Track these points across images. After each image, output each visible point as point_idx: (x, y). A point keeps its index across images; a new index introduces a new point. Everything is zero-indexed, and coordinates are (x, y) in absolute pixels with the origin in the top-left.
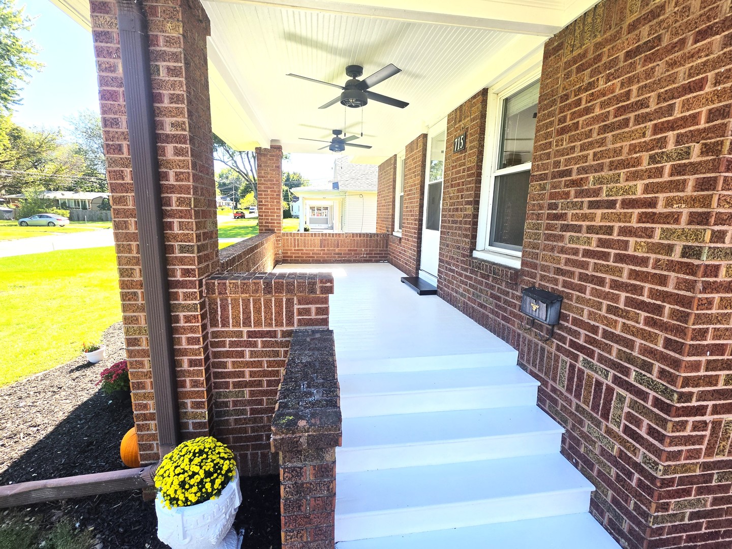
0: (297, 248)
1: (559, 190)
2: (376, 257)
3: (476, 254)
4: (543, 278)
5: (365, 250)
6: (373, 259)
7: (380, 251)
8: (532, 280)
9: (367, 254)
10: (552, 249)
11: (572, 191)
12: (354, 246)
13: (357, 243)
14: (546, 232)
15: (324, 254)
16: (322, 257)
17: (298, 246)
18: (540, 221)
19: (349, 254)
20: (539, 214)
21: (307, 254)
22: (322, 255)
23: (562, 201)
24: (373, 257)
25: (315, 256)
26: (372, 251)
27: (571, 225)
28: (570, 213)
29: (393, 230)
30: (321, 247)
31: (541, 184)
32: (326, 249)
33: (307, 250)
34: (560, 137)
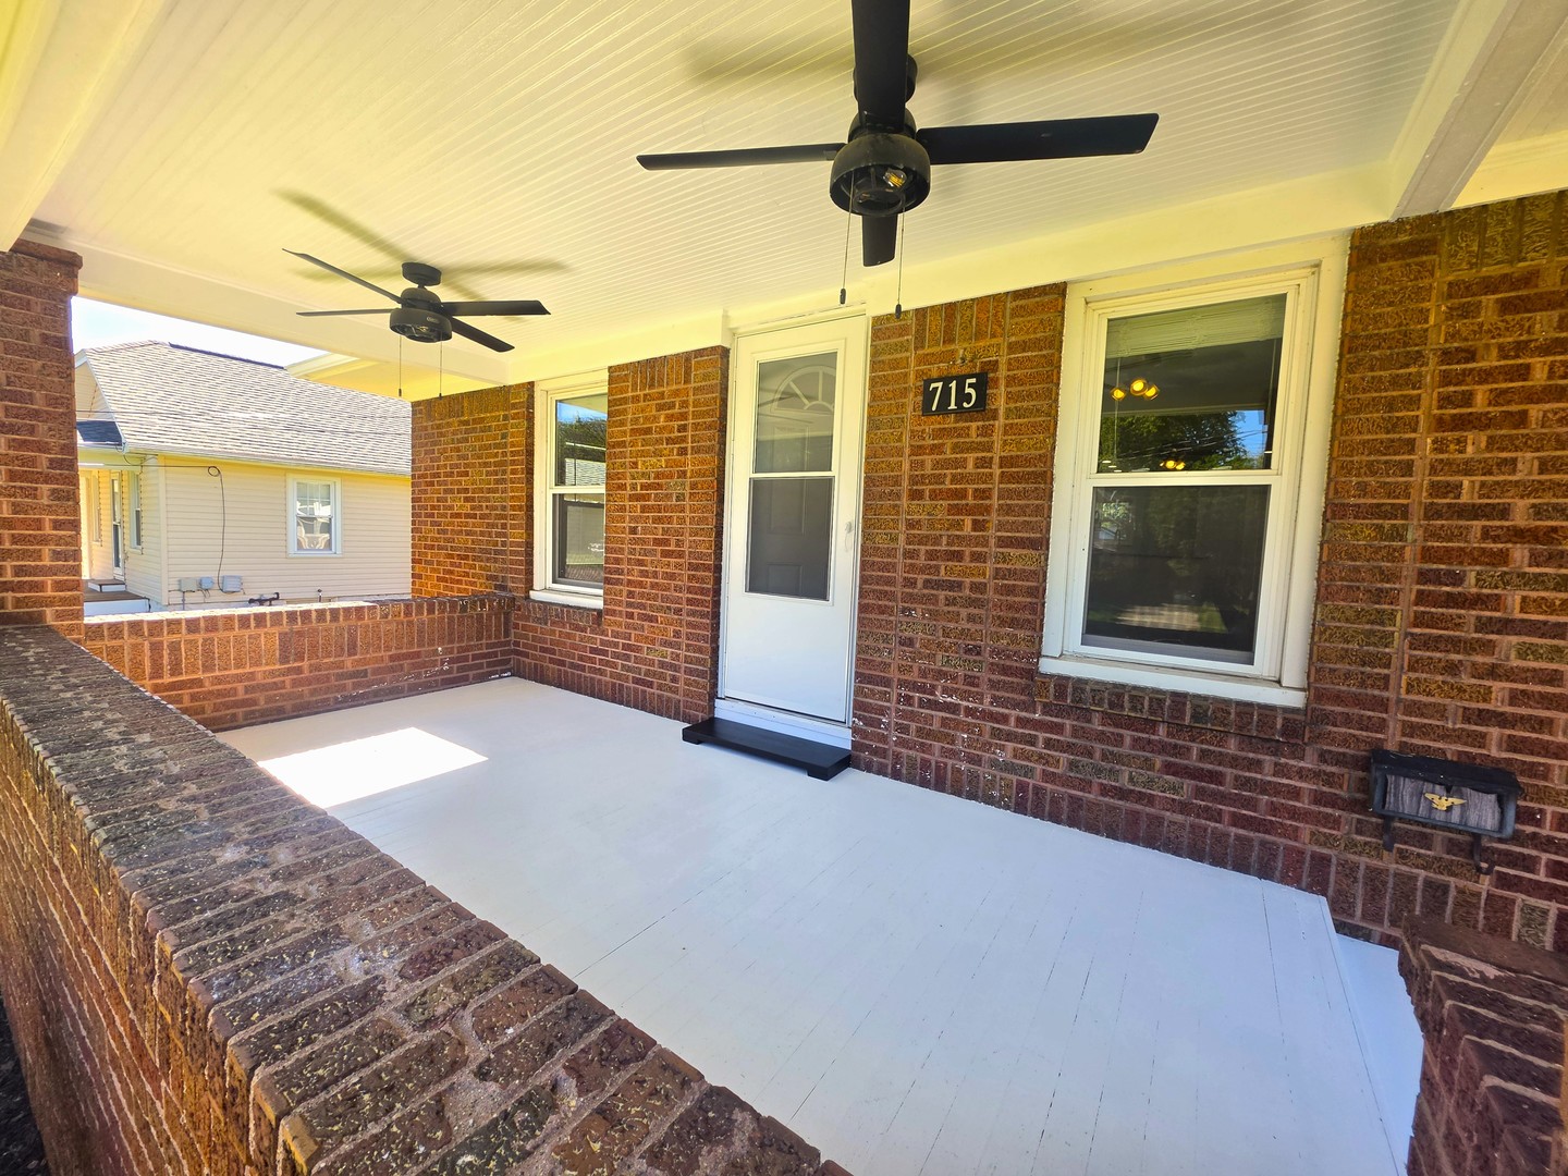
1: (1462, 545)
2: (480, 666)
3: (1048, 666)
4: (1410, 729)
5: (445, 651)
6: (471, 673)
7: (489, 646)
9: (451, 661)
11: (1518, 550)
12: (411, 643)
13: (420, 632)
15: (295, 683)
16: (289, 696)
18: (1386, 607)
19: (392, 670)
20: (1381, 590)
21: (219, 694)
22: (289, 688)
23: (1478, 568)
24: (471, 668)
25: (261, 698)
26: (467, 649)
27: (1523, 621)
28: (1514, 598)
29: (529, 585)
30: (284, 659)
31: (1382, 526)
33: (218, 680)
34: (1449, 435)
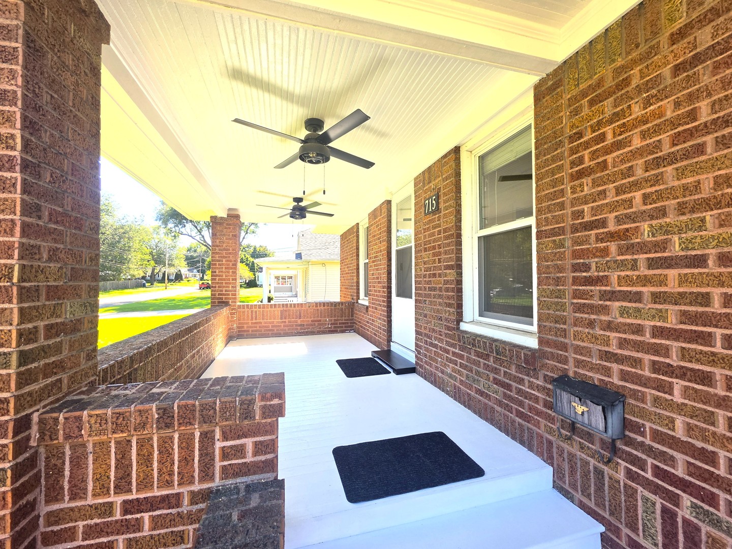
0: (254, 321)
1: (588, 246)
2: (342, 327)
3: (464, 326)
4: (578, 363)
5: (329, 320)
6: (339, 329)
7: (345, 320)
8: (560, 365)
9: (331, 324)
10: (591, 324)
11: (613, 247)
12: (318, 317)
13: (321, 313)
14: (575, 301)
15: (284, 326)
16: (282, 330)
17: (256, 319)
18: (561, 287)
19: (312, 325)
20: (558, 277)
21: (265, 327)
22: (282, 327)
23: (596, 260)
24: (338, 327)
25: (275, 329)
26: (337, 320)
27: (620, 291)
28: (614, 276)
29: (358, 298)
30: (281, 319)
31: (555, 241)
32: (287, 320)
33: (265, 323)
34: (576, 182)
